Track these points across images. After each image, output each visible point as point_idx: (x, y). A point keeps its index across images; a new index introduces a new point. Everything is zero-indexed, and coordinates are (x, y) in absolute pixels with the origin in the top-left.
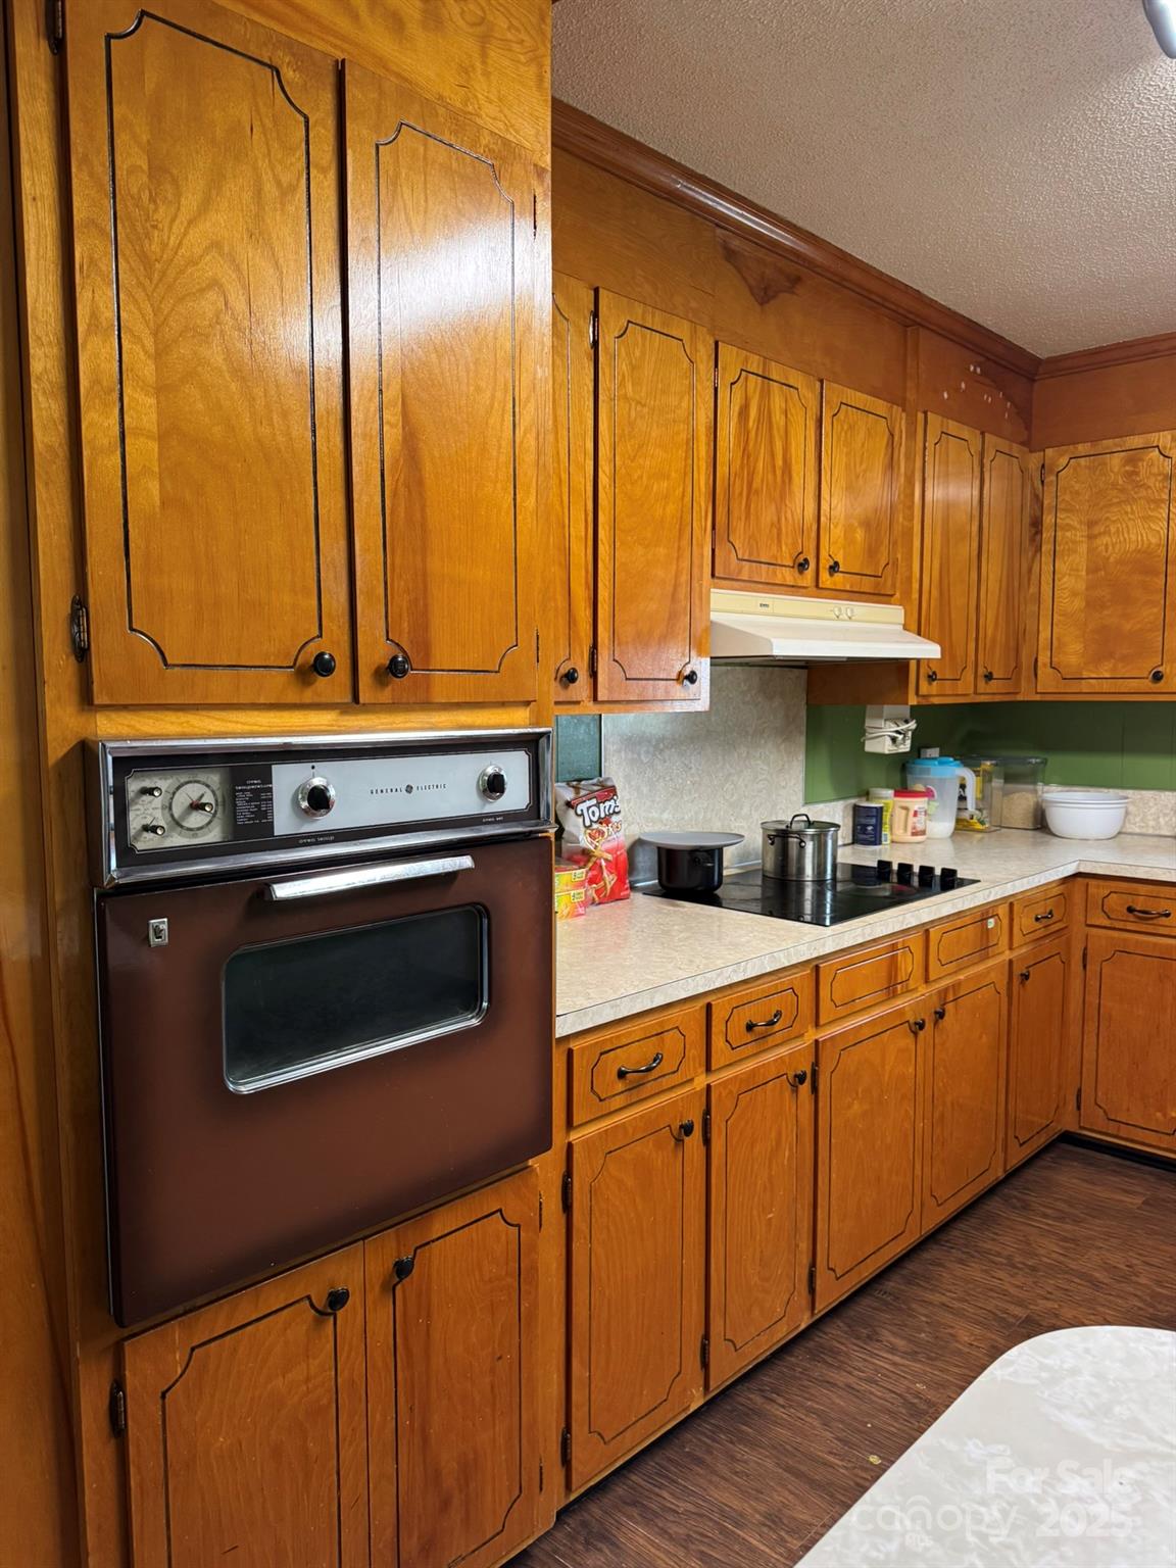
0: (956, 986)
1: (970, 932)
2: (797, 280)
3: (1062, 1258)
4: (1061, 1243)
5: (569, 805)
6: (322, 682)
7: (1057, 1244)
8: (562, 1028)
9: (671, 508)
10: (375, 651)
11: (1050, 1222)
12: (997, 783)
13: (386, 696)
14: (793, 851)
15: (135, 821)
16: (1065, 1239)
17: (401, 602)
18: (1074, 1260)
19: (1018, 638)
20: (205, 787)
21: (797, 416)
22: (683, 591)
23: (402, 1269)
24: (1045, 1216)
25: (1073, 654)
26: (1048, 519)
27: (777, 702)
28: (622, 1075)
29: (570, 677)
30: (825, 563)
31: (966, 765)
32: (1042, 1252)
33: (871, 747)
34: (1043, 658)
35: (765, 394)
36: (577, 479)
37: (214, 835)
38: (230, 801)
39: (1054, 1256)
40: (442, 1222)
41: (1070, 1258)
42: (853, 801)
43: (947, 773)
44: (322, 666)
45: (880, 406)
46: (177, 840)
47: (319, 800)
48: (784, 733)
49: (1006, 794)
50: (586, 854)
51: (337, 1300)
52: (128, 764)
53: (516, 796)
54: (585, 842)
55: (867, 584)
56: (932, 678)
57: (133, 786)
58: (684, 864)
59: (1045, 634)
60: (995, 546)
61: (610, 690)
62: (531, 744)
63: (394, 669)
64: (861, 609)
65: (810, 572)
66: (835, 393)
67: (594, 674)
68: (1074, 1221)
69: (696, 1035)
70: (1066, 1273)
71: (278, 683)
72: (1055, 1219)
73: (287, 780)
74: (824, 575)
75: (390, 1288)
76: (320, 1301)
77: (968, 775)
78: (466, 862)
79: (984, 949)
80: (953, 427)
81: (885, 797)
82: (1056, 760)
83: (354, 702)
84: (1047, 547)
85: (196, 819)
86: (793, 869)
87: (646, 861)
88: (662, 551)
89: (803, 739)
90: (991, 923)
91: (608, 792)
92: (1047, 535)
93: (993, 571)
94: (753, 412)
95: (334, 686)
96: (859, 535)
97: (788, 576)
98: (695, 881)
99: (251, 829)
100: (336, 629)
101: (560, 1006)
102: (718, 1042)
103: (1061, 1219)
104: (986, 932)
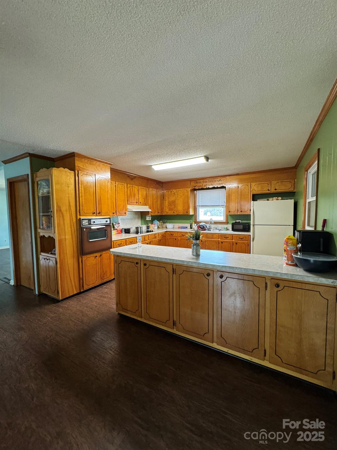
0: (152, 241)
1: (154, 236)
2: (135, 178)
5: (115, 225)
6: (94, 214)
8: (113, 240)
9: (123, 198)
10: (98, 212)
12: (162, 223)
13: (99, 215)
14: (138, 229)
15: (83, 223)
17: (100, 209)
19: (162, 209)
20: (87, 221)
21: (136, 190)
22: (124, 206)
23: (101, 255)
25: (167, 210)
26: (165, 197)
27: (137, 215)
28: (118, 244)
29: (114, 213)
30: (139, 202)
31: (158, 221)
33: (147, 219)
34: (165, 211)
35: (132, 188)
36: (114, 197)
37: (87, 224)
38: (88, 222)
40: (104, 253)
42: (147, 225)
43: (156, 222)
44: (94, 213)
45: (145, 188)
46: (85, 224)
47: (94, 222)
48: (138, 218)
49: (163, 224)
50: (117, 229)
51: (96, 256)
52: (83, 219)
53: (109, 222)
54: (117, 228)
55: (144, 204)
56: (152, 213)
57: (83, 221)
58: (126, 230)
59: (165, 208)
60: (159, 200)
61: (118, 214)
62: (110, 218)
63: (99, 213)
64: (143, 206)
65: (138, 203)
66: (140, 187)
67: (116, 213)
69: (125, 242)
71: (91, 214)
73: (92, 221)
74: (139, 203)
75: (100, 257)
76: (95, 256)
77: (158, 222)
78: (105, 226)
79: (155, 238)
80: (153, 189)
81: (150, 225)
82: (168, 221)
83: (97, 215)
84: (165, 200)
85: (87, 223)
86: (138, 231)
87: (123, 230)
88: (122, 202)
89: (140, 219)
90: (156, 235)
91: (119, 224)
92: (165, 199)
93: (159, 202)
94: (131, 190)
95: (95, 214)
96: (143, 200)
97: (136, 204)
98: (128, 232)
99: (90, 224)
100: (95, 210)
101: (113, 238)
102: (127, 243)
104: (155, 236)
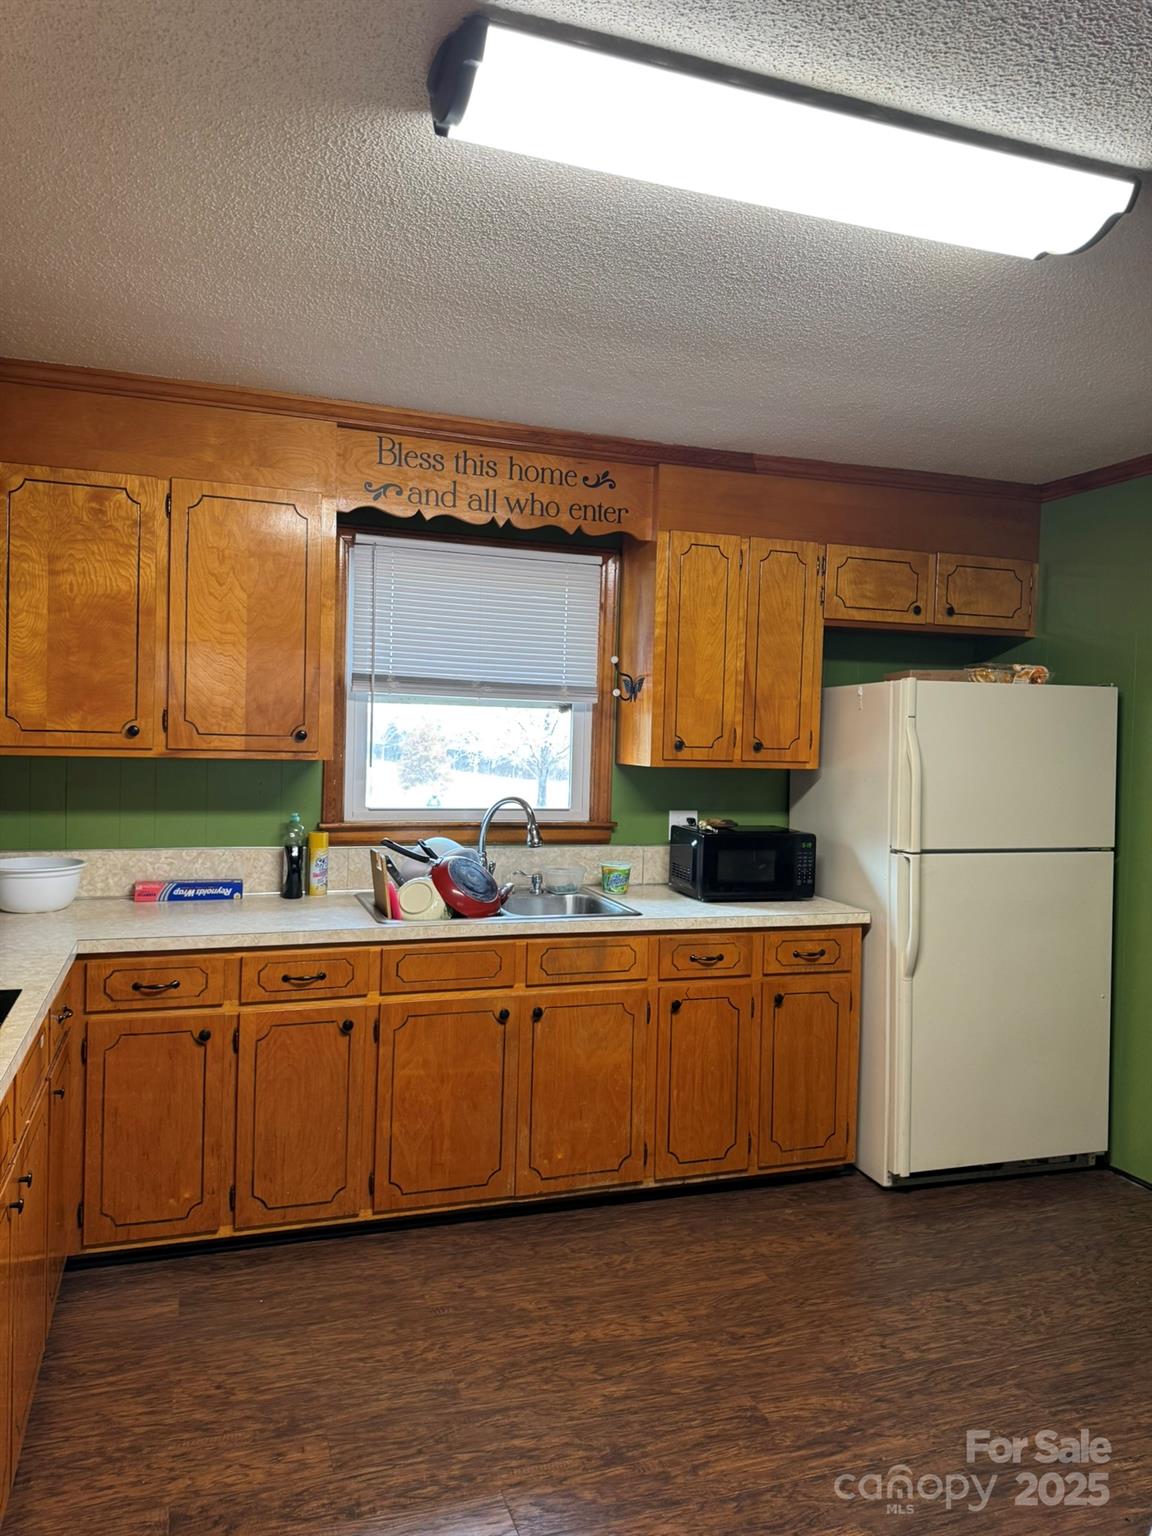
3: (154, 1418)
4: (140, 1399)
7: (137, 1403)
11: (111, 1379)
16: (139, 1392)
18: (164, 1412)
24: (101, 1374)
32: (128, 1422)
39: (145, 1419)
41: (160, 1412)
68: (133, 1364)
70: (171, 1433)
72: (112, 1372)
103: (119, 1369)
